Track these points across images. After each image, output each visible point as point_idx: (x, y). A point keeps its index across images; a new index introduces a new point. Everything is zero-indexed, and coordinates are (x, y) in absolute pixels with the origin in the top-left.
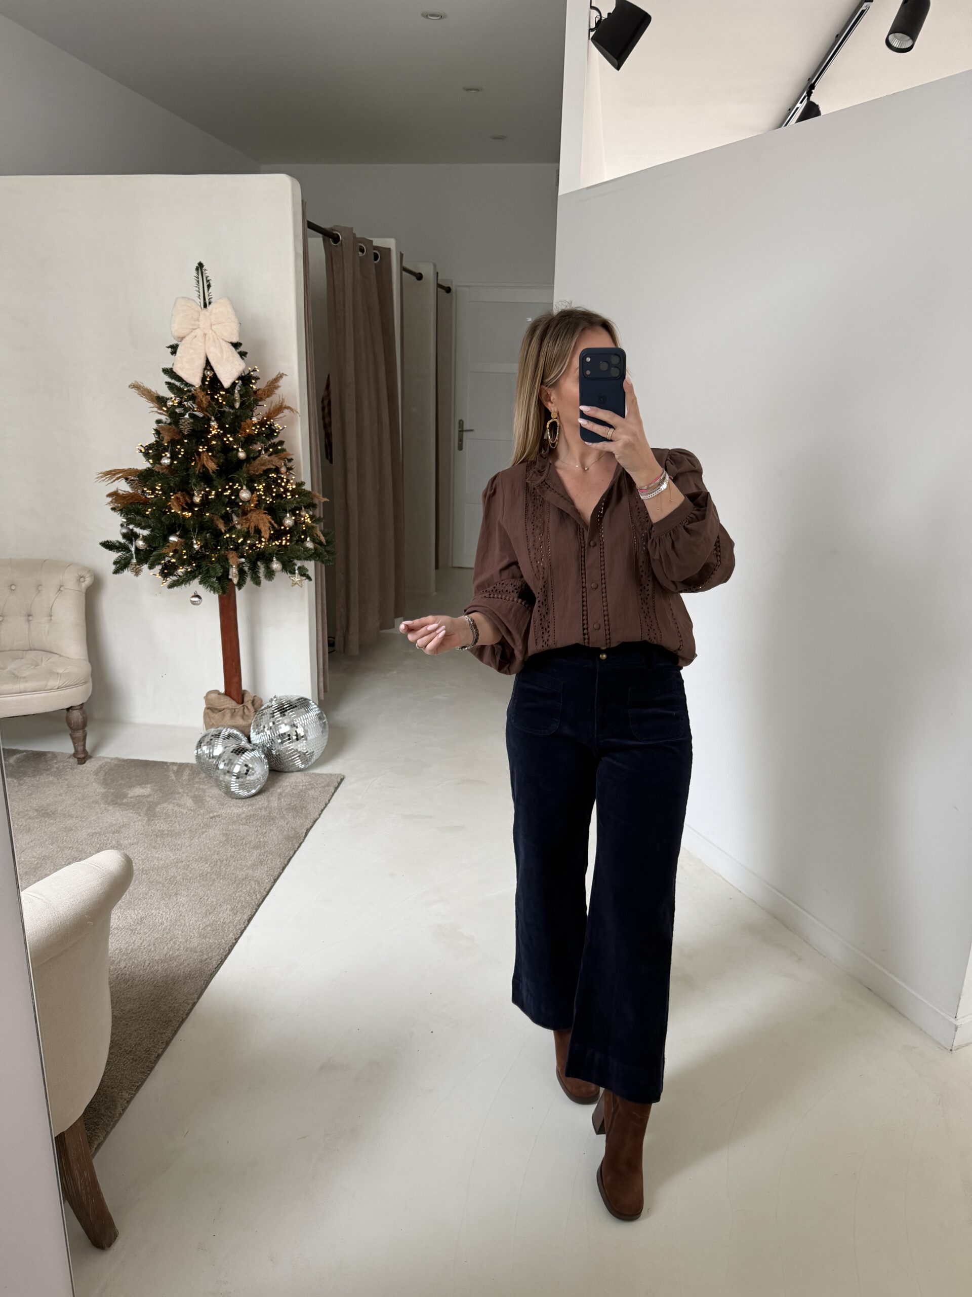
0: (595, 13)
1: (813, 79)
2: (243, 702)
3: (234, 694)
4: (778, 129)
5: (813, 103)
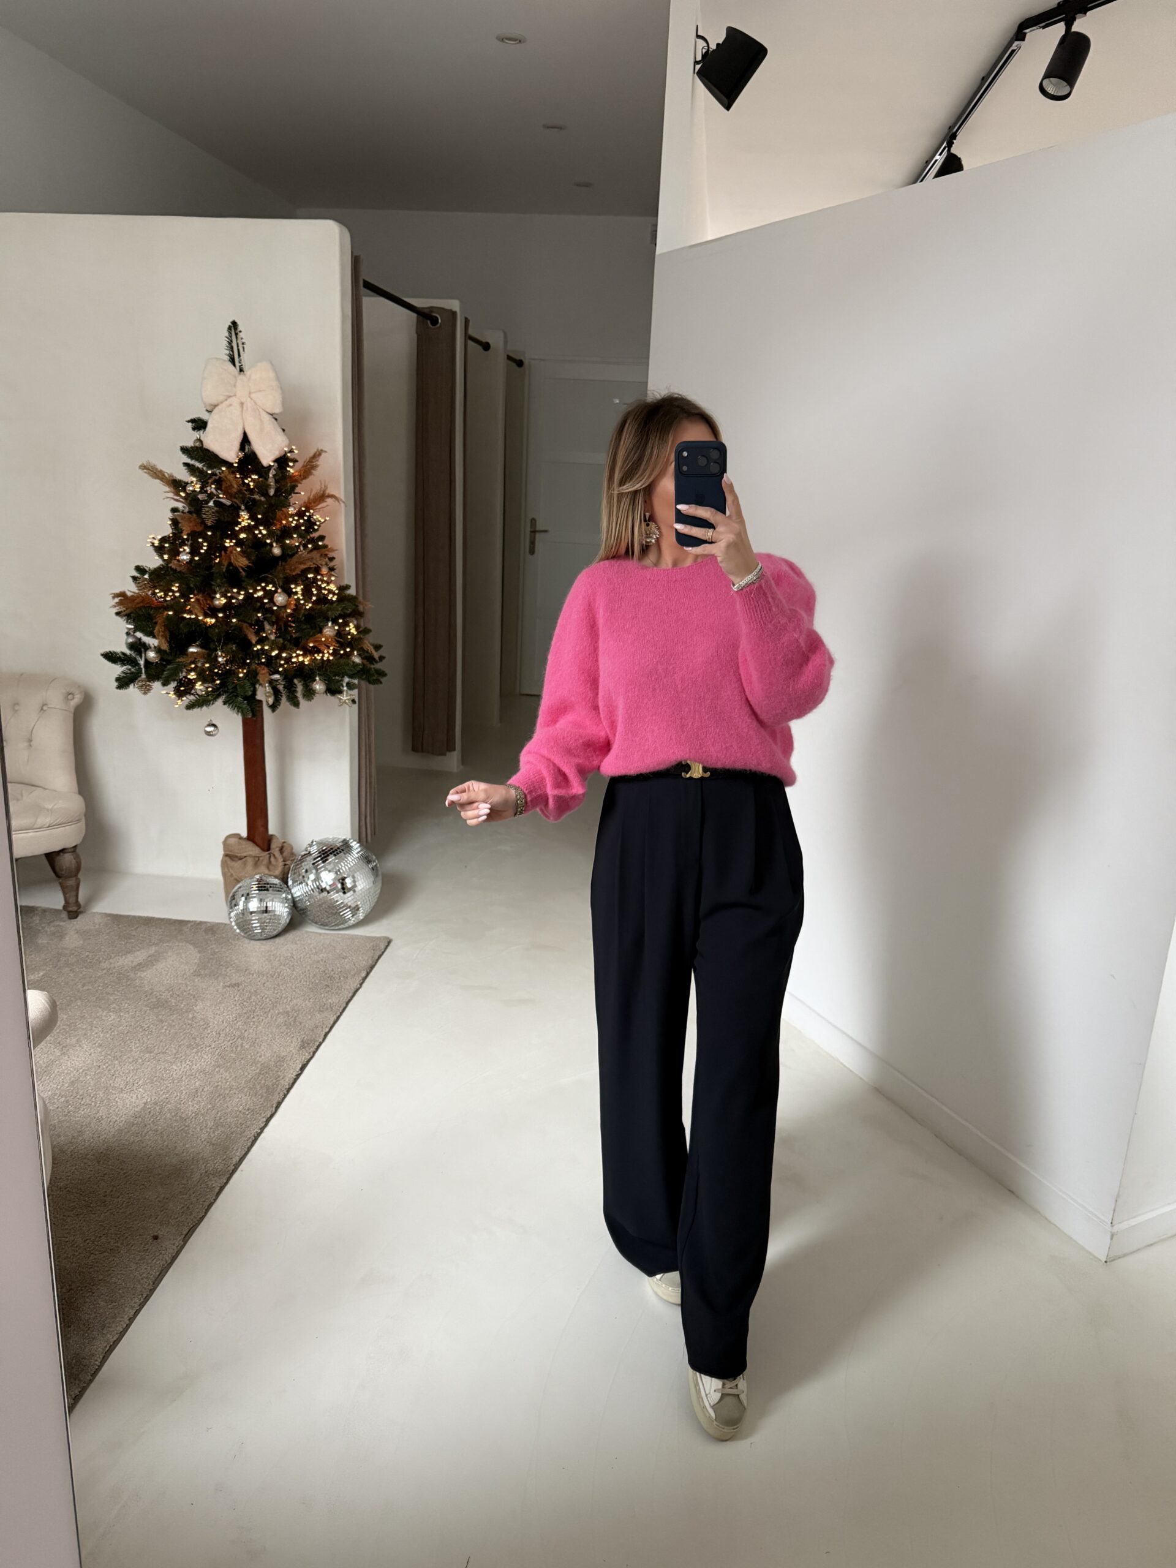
0: (701, 43)
1: (954, 128)
2: (269, 849)
3: (258, 839)
4: (914, 185)
5: (955, 156)
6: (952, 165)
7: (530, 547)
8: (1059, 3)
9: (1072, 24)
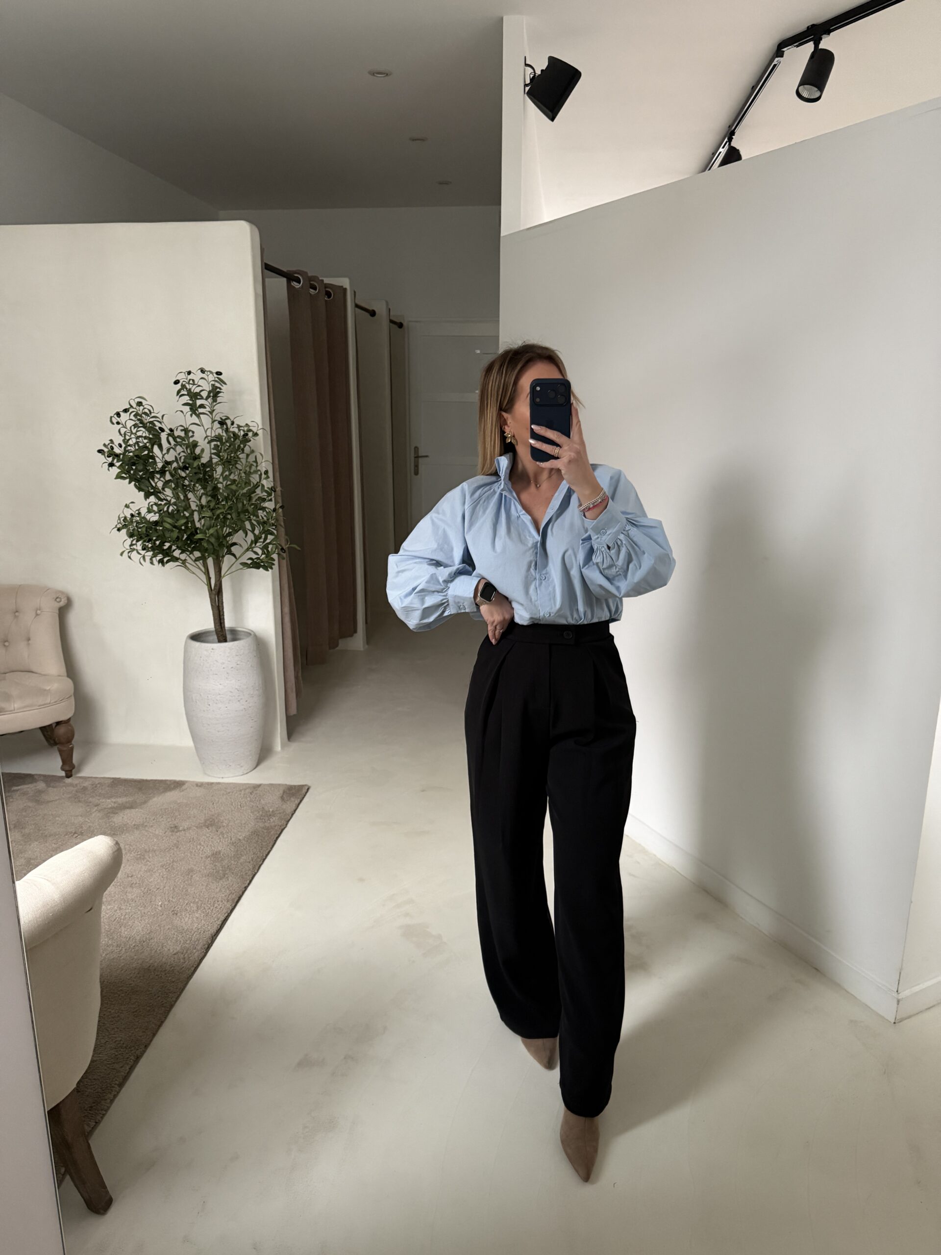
0: (529, 70)
1: (732, 127)
4: (704, 173)
5: (734, 148)
6: (733, 156)
7: (415, 468)
8: (808, 27)
9: (819, 43)
